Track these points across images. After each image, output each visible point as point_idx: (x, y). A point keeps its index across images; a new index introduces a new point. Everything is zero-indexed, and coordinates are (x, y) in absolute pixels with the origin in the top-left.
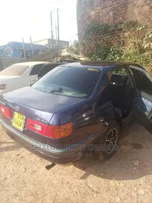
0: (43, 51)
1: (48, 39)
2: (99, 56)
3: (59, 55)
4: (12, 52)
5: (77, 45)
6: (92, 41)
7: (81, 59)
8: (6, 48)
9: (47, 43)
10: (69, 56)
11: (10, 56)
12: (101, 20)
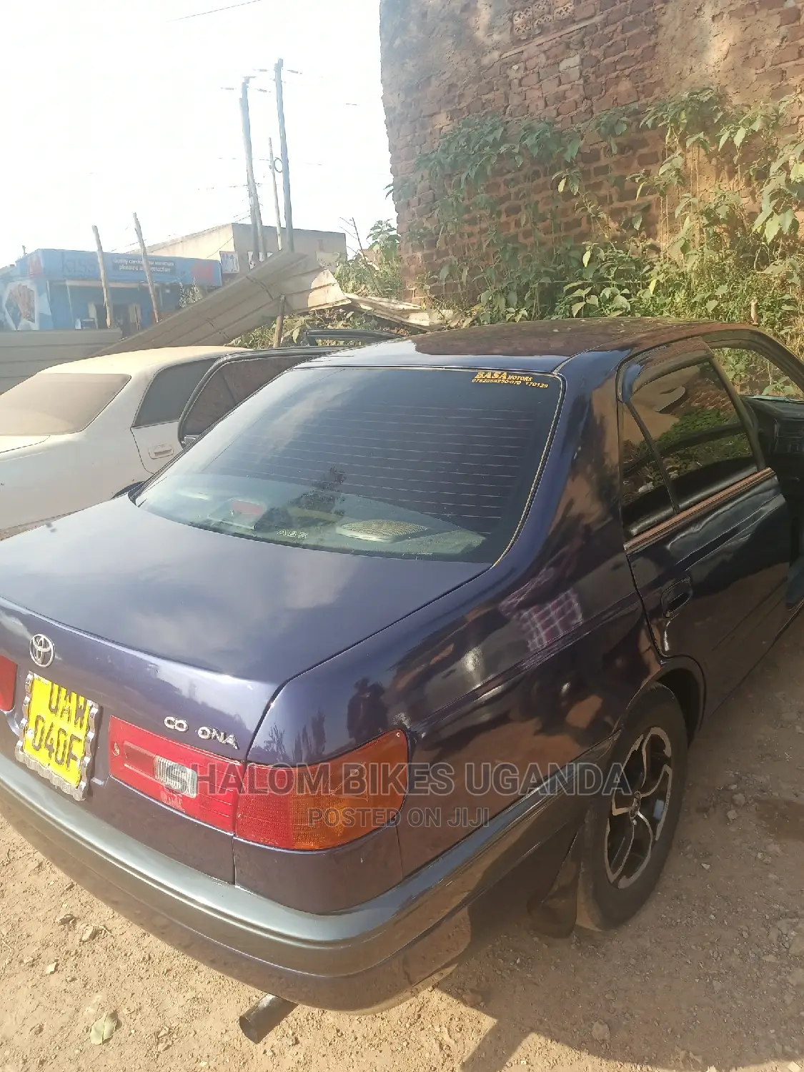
0: (208, 290)
1: (235, 226)
2: (513, 297)
3: (296, 303)
4: (42, 305)
5: (390, 247)
6: (472, 222)
7: (414, 319)
8: (11, 286)
9: (230, 248)
10: (347, 308)
11: (35, 326)
12: (515, 101)
